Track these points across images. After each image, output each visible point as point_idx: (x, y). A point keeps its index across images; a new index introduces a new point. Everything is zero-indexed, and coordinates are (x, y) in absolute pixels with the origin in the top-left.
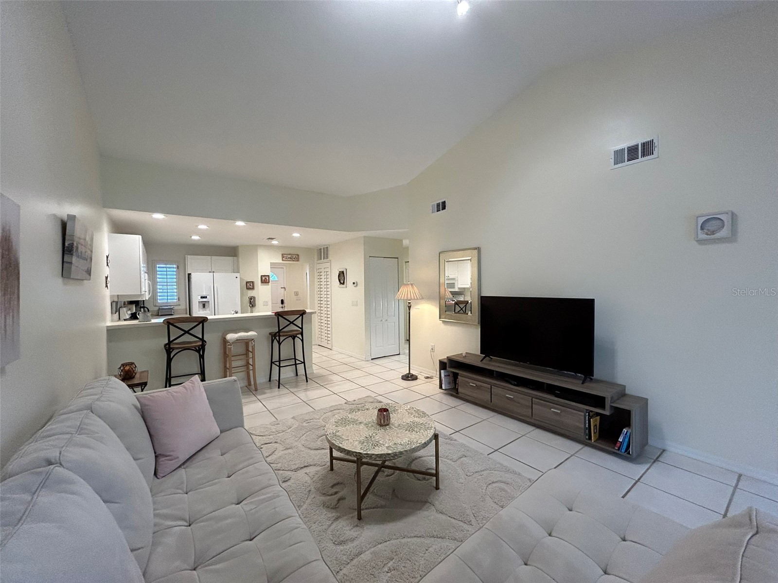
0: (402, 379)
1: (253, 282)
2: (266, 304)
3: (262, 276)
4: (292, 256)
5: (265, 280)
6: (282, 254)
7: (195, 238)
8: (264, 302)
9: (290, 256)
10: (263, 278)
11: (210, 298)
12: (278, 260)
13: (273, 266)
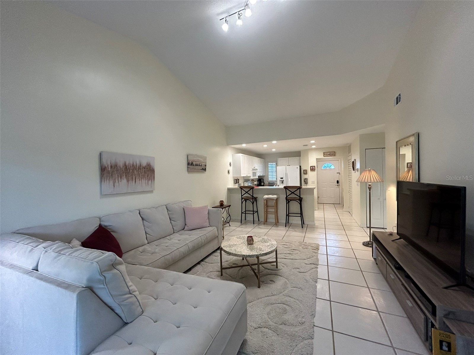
0: (363, 244)
1: (306, 170)
2: (313, 182)
3: (311, 166)
4: (331, 153)
5: (313, 169)
6: (324, 153)
7: (274, 150)
8: (312, 181)
9: (328, 153)
10: (311, 168)
11: (284, 179)
12: (321, 156)
13: (318, 160)
